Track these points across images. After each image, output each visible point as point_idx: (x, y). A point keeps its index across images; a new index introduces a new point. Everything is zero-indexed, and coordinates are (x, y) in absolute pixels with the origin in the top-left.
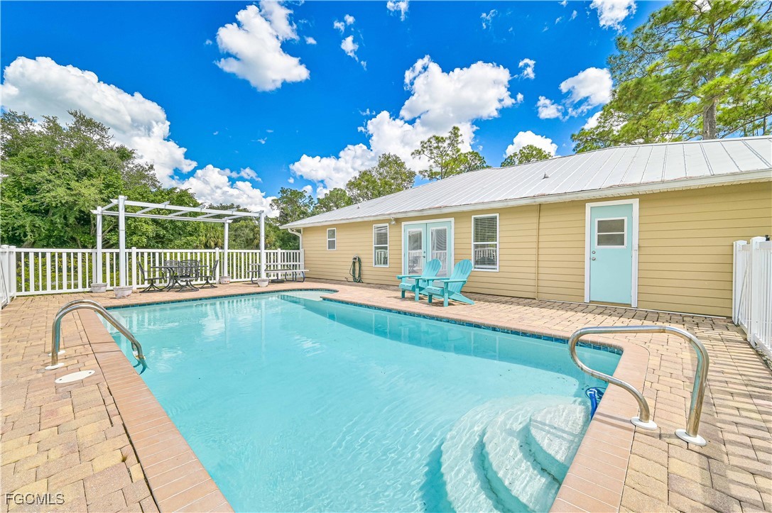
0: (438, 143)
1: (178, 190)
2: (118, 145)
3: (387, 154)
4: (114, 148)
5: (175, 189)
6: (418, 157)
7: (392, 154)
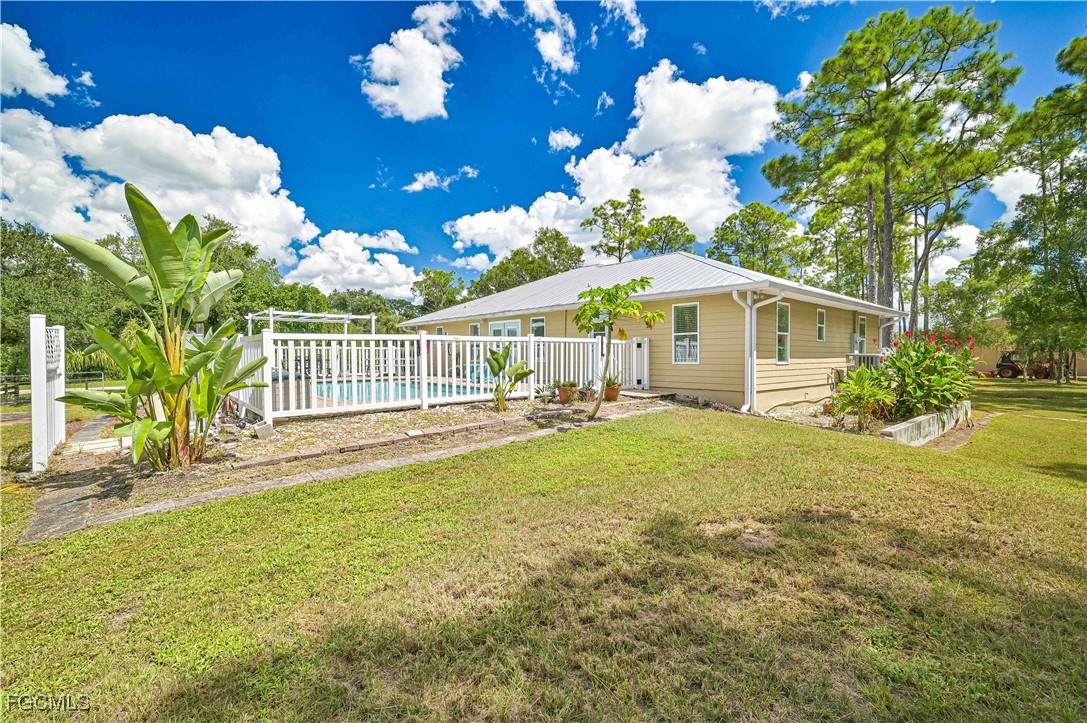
0: (615, 208)
1: (300, 285)
2: (243, 242)
3: (545, 228)
4: (240, 244)
5: (297, 284)
6: (589, 228)
7: (550, 228)
